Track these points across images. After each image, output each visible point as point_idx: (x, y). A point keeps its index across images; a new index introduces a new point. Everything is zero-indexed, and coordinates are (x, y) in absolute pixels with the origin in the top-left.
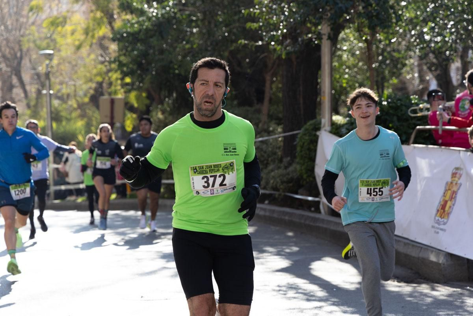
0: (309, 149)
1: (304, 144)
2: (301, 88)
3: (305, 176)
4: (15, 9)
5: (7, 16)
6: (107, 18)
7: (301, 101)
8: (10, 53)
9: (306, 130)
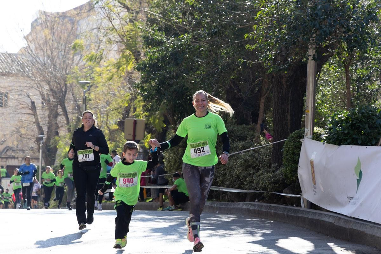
0: (293, 154)
1: (289, 149)
2: (289, 106)
3: (289, 176)
4: (63, 53)
5: (56, 58)
6: (134, 56)
7: (289, 118)
8: (57, 87)
9: (292, 137)
